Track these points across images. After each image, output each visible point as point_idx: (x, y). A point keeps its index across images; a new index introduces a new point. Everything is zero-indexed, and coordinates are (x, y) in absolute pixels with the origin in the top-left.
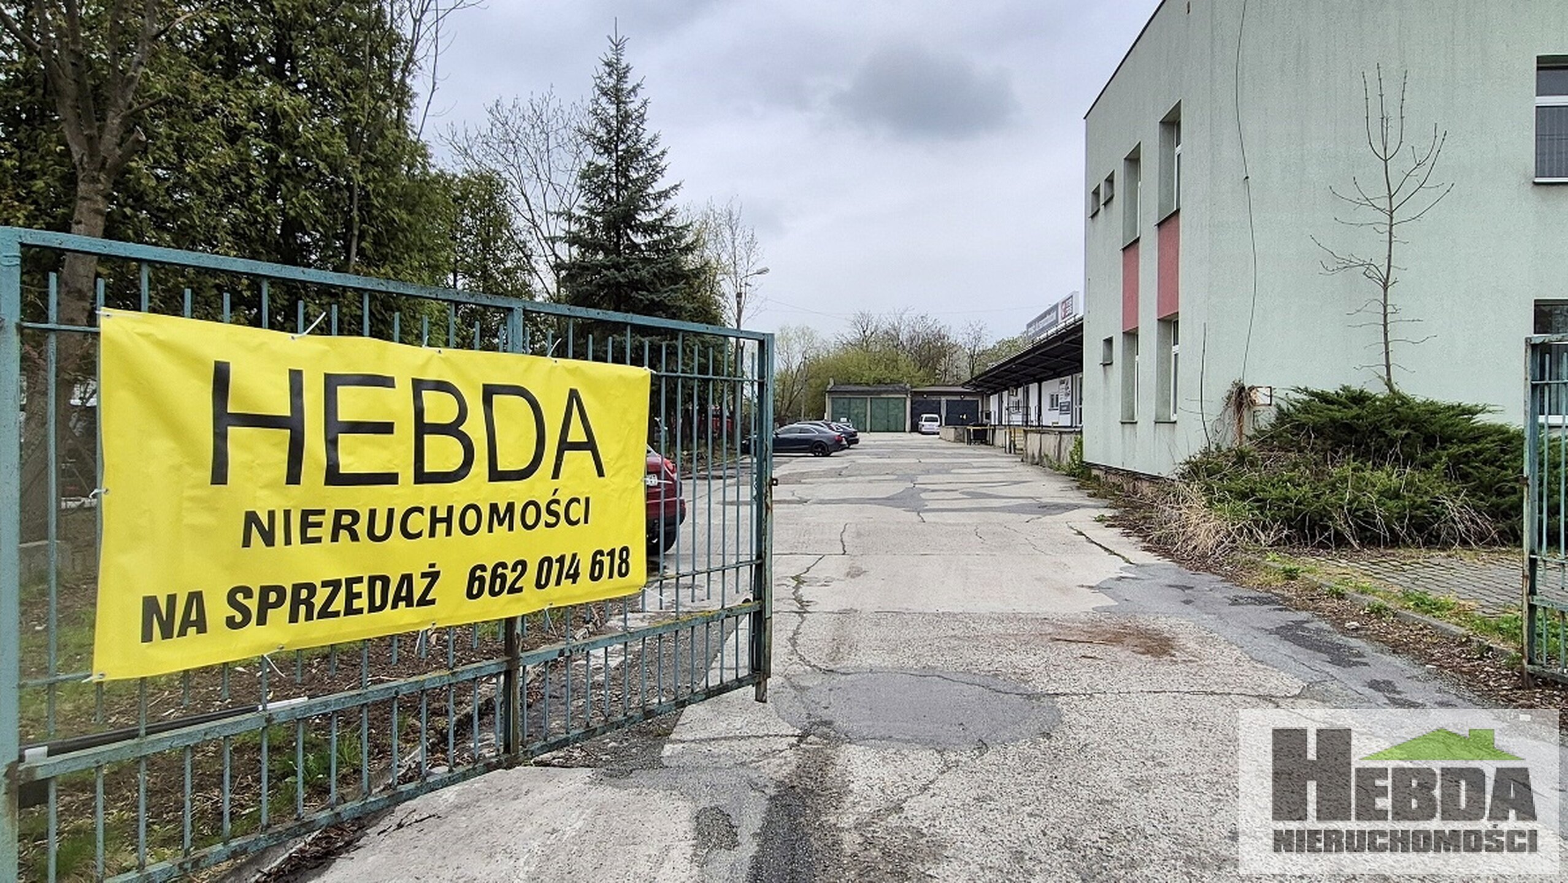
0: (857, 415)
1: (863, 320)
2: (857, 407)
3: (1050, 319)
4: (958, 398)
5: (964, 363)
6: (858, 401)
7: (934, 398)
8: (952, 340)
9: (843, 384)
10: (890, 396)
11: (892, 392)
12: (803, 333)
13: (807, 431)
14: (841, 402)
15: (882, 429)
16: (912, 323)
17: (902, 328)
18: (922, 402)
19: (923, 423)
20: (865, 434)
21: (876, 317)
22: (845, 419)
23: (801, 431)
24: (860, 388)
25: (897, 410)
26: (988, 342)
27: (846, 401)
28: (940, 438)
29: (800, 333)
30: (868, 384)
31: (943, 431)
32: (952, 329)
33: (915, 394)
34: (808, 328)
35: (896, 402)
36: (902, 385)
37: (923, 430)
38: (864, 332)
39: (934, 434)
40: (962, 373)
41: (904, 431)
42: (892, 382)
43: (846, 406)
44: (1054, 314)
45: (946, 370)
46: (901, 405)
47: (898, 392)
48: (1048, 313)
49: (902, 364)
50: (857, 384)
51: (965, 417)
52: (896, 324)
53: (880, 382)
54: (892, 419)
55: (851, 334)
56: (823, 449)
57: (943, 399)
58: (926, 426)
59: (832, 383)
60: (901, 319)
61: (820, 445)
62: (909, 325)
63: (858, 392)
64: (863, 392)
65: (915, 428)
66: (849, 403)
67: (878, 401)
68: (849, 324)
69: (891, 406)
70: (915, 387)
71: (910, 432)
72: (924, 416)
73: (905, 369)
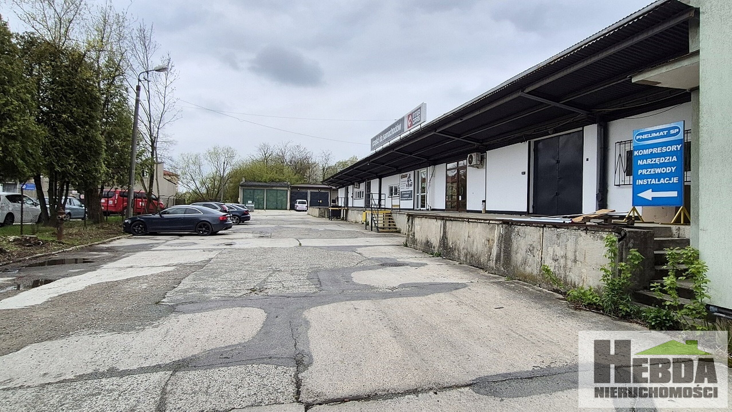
0: (258, 200)
1: (264, 147)
2: (258, 195)
3: (393, 131)
4: (317, 191)
5: (320, 173)
6: (259, 191)
7: (304, 191)
8: (313, 161)
9: (251, 181)
10: (278, 189)
11: (279, 186)
12: (227, 151)
13: (195, 211)
14: (248, 191)
15: (274, 208)
16: (292, 149)
17: (287, 151)
18: (298, 193)
19: (297, 204)
20: (263, 211)
21: (272, 147)
22: (251, 202)
23: (186, 211)
24: (260, 184)
25: (282, 197)
26: (332, 163)
27: (252, 191)
28: (308, 214)
29: (226, 151)
30: (266, 182)
31: (310, 209)
32: (313, 154)
33: (293, 188)
34: (230, 148)
35: (282, 192)
36: (286, 183)
37: (297, 209)
38: (265, 154)
39: (303, 211)
40: (318, 178)
41: (286, 209)
42: (280, 181)
43: (252, 194)
44: (399, 127)
45: (310, 176)
46: (285, 194)
47: (283, 187)
48: (393, 126)
49: (285, 171)
50: (259, 182)
51: (321, 201)
52: (283, 149)
53: (273, 181)
54: (279, 202)
55: (258, 156)
56: (208, 228)
57: (309, 191)
58: (299, 206)
59: (244, 180)
60: (286, 146)
61: (204, 225)
62: (290, 150)
63: (259, 186)
64: (262, 186)
65: (293, 208)
66: (254, 193)
67: (271, 191)
68: (257, 149)
69: (279, 195)
70: (293, 184)
71: (290, 210)
72: (298, 200)
73: (288, 174)
